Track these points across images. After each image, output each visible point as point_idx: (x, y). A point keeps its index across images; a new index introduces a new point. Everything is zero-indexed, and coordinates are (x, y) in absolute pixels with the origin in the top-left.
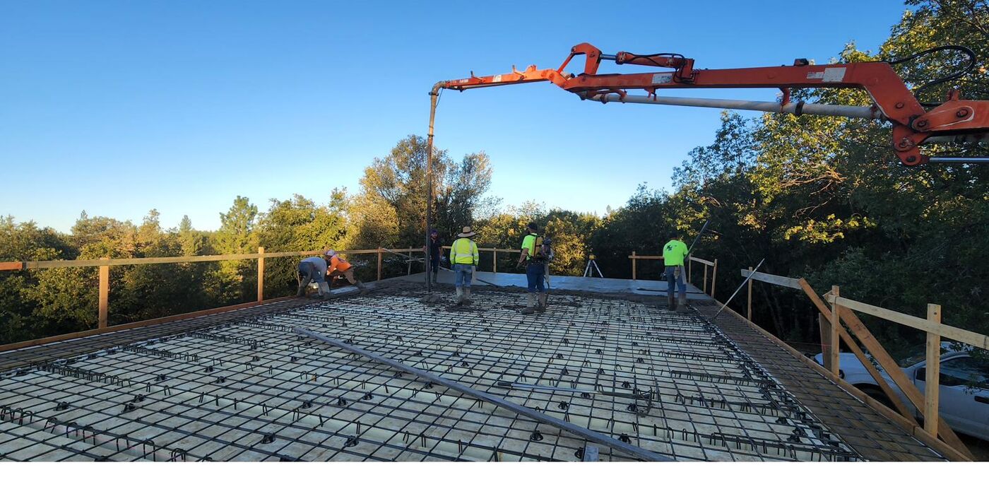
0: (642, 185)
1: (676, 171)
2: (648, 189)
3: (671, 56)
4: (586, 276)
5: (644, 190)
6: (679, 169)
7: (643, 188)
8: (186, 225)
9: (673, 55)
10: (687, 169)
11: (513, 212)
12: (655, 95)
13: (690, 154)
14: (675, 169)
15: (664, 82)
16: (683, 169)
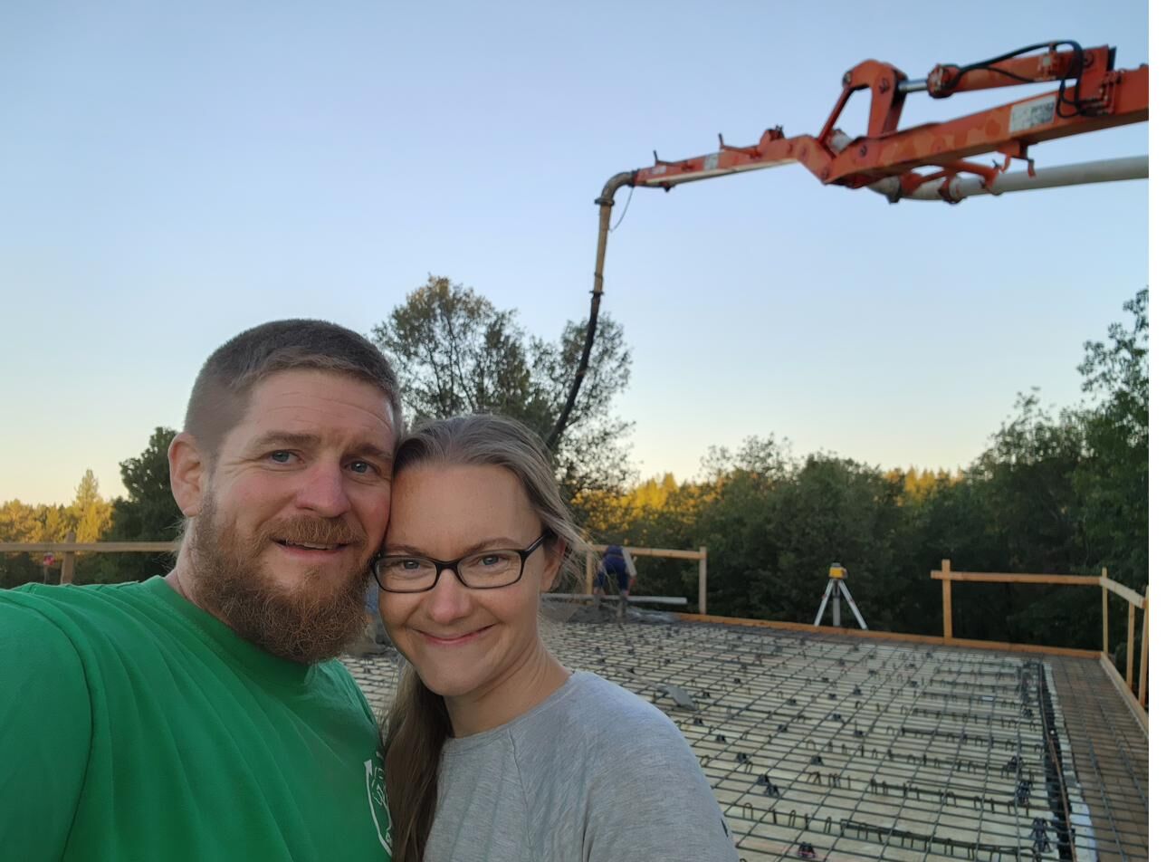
0: (1028, 394)
1: (1091, 353)
2: (1043, 405)
3: (1046, 50)
4: (823, 623)
5: (1033, 407)
6: (1099, 346)
7: (1029, 402)
8: (88, 490)
9: (1054, 46)
10: (1122, 344)
11: (724, 461)
12: (1031, 162)
13: (1129, 307)
14: (1088, 345)
15: (1036, 121)
16: (1110, 345)
